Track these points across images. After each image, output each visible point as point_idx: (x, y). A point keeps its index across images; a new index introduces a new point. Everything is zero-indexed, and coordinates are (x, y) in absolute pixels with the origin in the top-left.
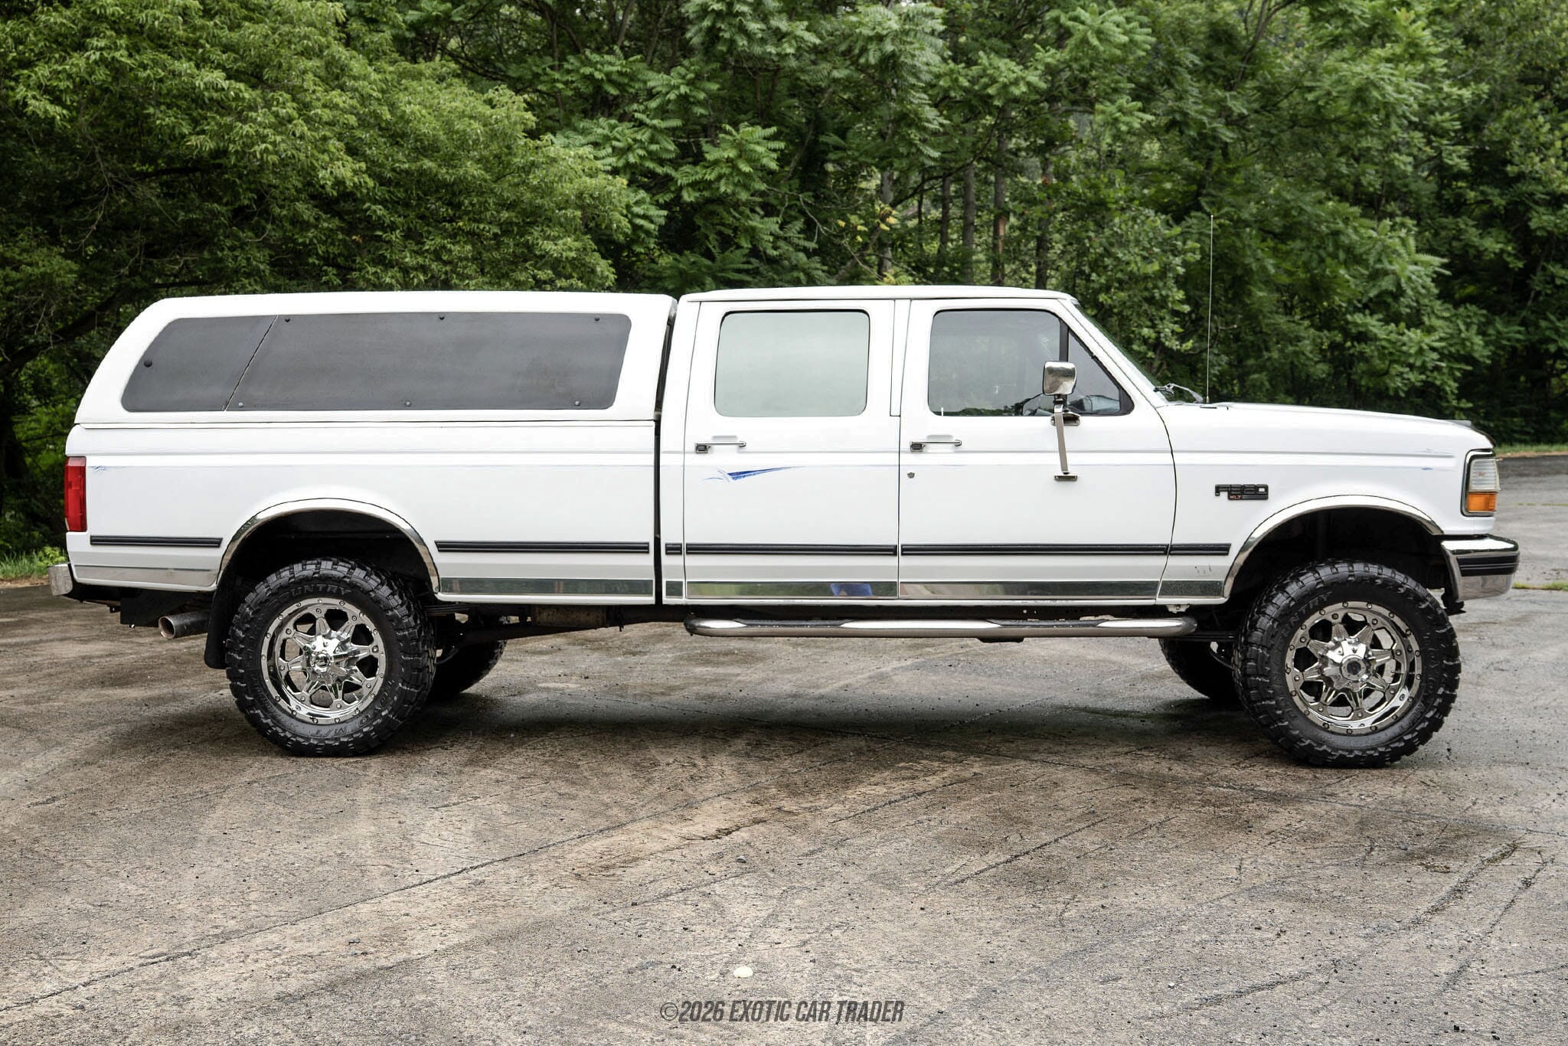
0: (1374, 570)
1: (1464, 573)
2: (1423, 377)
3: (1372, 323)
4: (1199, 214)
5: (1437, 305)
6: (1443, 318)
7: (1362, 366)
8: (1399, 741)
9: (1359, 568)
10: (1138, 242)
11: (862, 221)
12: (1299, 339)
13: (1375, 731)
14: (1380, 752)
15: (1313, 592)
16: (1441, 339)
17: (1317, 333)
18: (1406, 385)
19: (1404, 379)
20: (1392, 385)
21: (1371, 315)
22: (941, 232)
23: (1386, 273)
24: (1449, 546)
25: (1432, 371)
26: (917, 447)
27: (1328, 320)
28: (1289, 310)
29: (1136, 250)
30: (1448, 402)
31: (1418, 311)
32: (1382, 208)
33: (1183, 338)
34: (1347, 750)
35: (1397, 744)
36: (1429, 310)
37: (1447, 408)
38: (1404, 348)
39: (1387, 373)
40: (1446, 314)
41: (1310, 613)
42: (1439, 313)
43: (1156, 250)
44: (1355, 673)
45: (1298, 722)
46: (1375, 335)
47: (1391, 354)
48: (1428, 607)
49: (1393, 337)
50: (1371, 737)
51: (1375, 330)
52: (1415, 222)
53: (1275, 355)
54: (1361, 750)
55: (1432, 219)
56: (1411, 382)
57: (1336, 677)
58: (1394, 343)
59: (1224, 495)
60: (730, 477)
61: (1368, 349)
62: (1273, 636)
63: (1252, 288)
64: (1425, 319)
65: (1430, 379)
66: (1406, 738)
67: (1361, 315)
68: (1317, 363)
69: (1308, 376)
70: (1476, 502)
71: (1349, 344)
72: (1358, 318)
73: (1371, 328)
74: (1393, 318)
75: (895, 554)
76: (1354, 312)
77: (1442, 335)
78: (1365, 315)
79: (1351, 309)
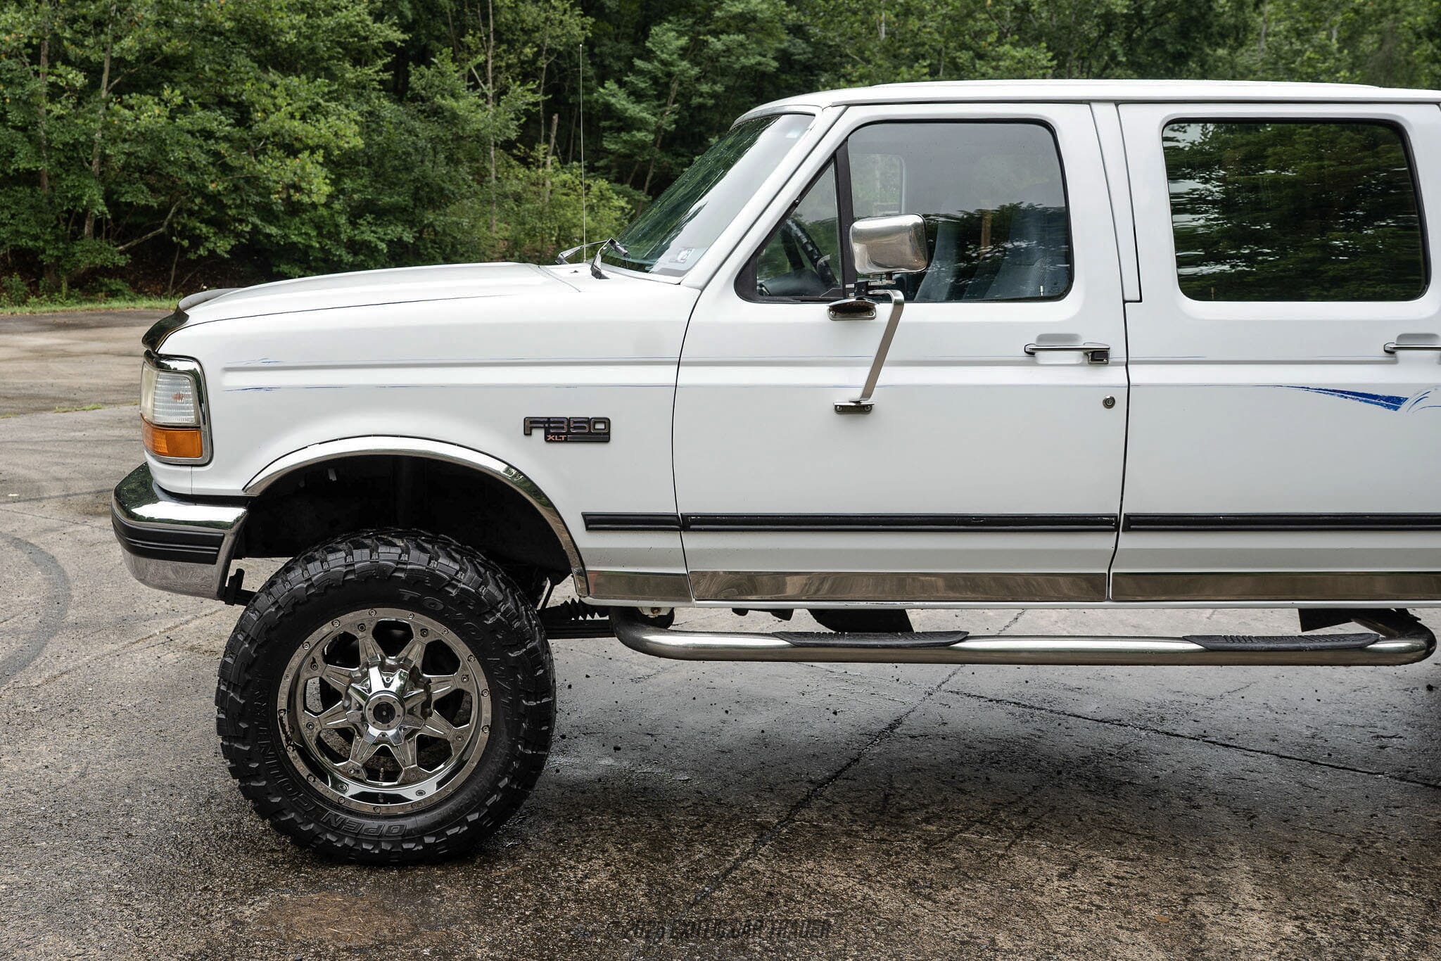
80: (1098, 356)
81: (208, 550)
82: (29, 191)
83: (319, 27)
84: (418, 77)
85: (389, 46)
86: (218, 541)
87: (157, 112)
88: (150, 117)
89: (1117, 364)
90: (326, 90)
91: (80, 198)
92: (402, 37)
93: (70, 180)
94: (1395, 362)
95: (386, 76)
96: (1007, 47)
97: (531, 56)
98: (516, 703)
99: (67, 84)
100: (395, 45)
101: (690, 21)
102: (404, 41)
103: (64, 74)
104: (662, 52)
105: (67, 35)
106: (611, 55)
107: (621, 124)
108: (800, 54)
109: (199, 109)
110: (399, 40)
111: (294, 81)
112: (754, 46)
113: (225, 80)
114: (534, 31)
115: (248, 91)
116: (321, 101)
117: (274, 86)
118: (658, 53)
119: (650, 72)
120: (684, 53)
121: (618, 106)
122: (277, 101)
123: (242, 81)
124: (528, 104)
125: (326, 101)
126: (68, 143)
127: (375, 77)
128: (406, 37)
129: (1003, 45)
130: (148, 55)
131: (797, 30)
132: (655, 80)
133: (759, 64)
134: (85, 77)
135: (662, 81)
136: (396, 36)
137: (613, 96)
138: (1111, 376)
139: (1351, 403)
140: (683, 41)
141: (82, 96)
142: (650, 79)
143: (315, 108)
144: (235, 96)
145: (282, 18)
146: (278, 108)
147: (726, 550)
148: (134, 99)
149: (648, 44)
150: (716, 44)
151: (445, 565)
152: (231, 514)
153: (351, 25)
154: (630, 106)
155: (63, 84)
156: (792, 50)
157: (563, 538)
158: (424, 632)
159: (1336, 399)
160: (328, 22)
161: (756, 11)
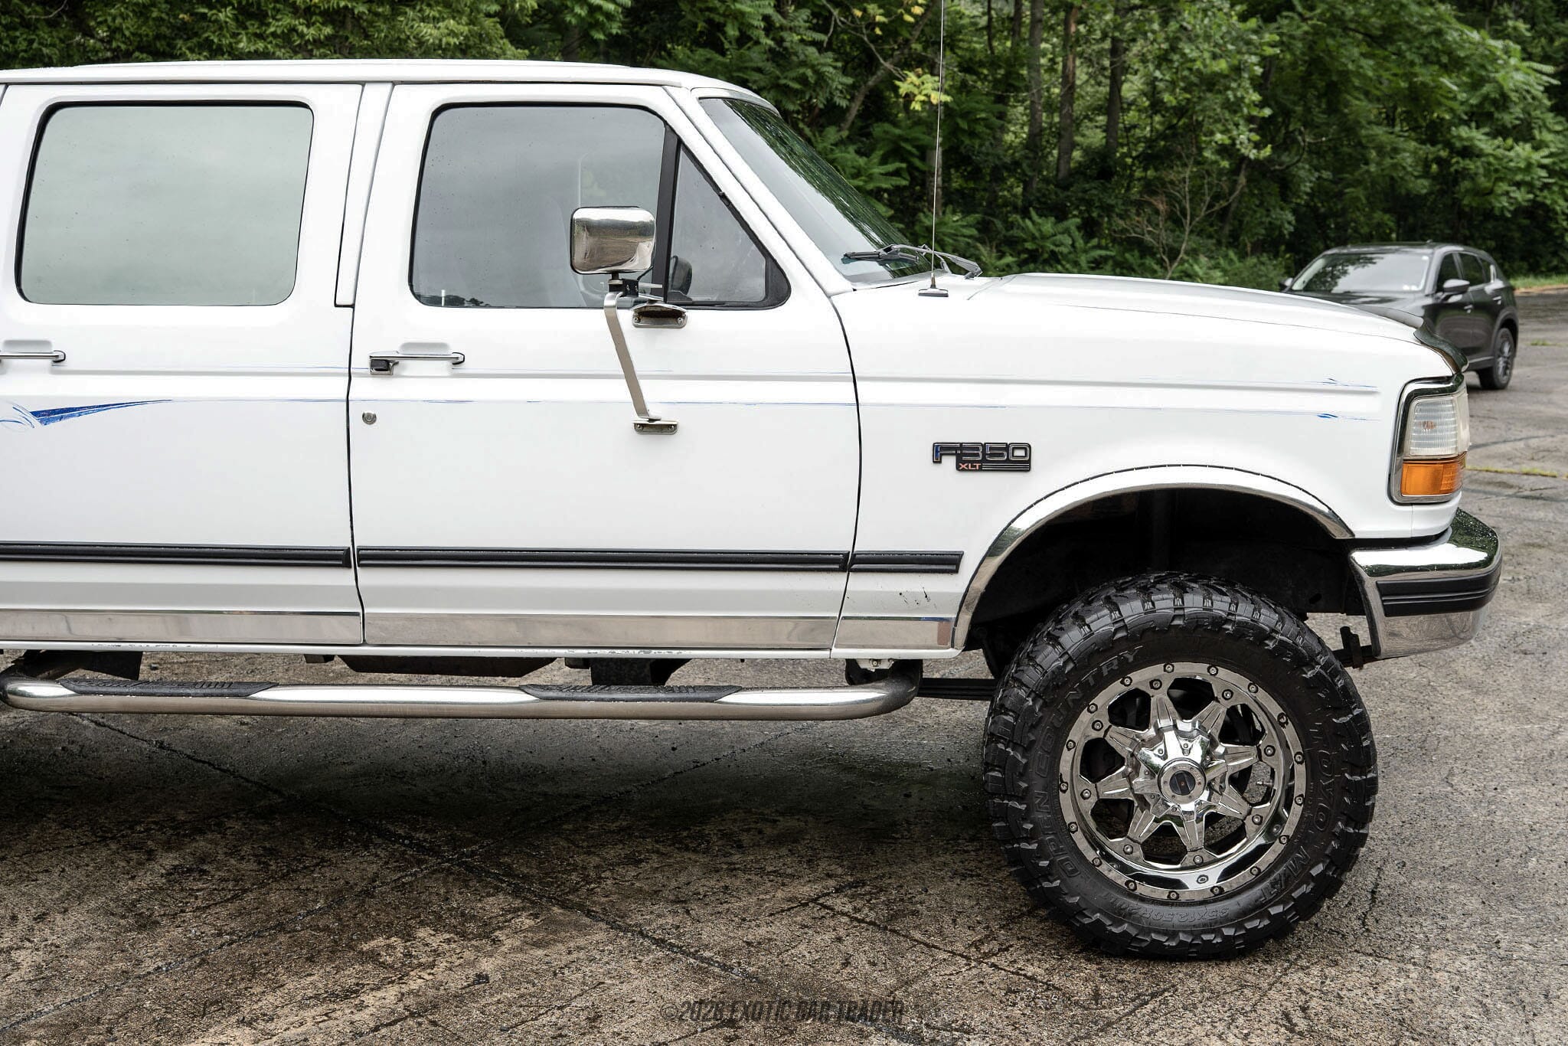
0: (1221, 605)
1: (1390, 611)
2: (1531, 196)
3: (1479, 138)
4: (1290, 14)
5: (1549, 117)
6: (1557, 132)
7: (1466, 184)
8: (1261, 917)
9: (1194, 602)
10: (1208, 37)
11: (881, 11)
12: (1396, 150)
13: (1219, 895)
14: (1226, 938)
15: (1105, 647)
16: (1551, 155)
17: (1418, 146)
18: (1512, 204)
19: (1511, 198)
20: (1498, 205)
21: (1478, 128)
22: (1013, 30)
23: (1489, 80)
24: (1363, 559)
25: (1541, 190)
26: (382, 366)
27: (1434, 133)
28: (1390, 121)
29: (1206, 46)
30: (1557, 223)
31: (1529, 124)
32: (1494, 10)
33: (1257, 146)
34: (1165, 933)
35: (1256, 923)
36: (1540, 123)
37: (1557, 229)
38: (1512, 164)
39: (1491, 192)
40: (1558, 128)
41: (1102, 683)
42: (1550, 126)
43: (1230, 47)
44: (1185, 791)
45: (1077, 881)
46: (1481, 150)
47: (1496, 171)
48: (1318, 675)
49: (1500, 152)
50: (1211, 907)
51: (1482, 145)
52: (1528, 26)
53: (1373, 168)
54: (1191, 933)
55: (1547, 23)
56: (1519, 203)
57: (1152, 796)
58: (1501, 159)
59: (949, 462)
60: (34, 420)
61: (1471, 165)
62: (1033, 727)
63: (1349, 97)
64: (1536, 132)
65: (1538, 199)
66: (1274, 911)
67: (1466, 128)
68: (1417, 177)
69: (1408, 194)
70: (1418, 476)
71: (1454, 160)
72: (1464, 131)
73: (1477, 143)
74: (1501, 132)
75: (347, 565)
76: (1460, 124)
77: (1553, 150)
78: (1470, 127)
79: (1456, 121)
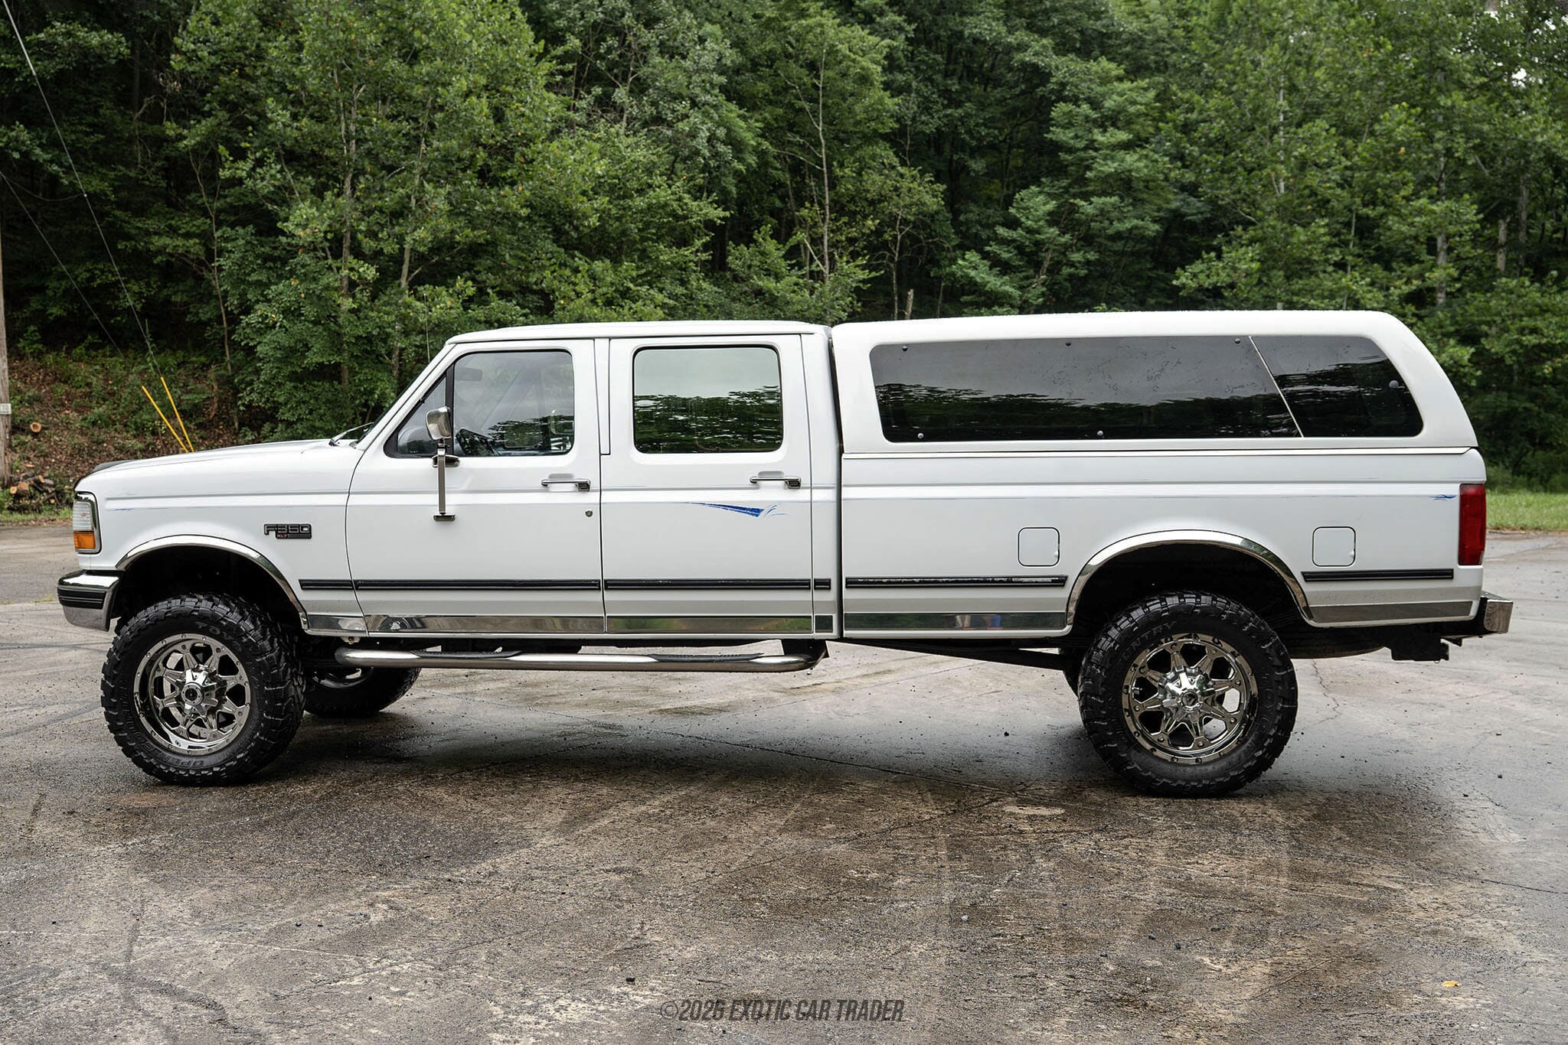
80: (584, 487)
81: (98, 601)
82: (327, 385)
83: (630, 208)
84: (738, 256)
85: (709, 224)
86: (103, 596)
87: (449, 303)
88: (441, 308)
89: (596, 491)
90: (634, 274)
91: (372, 392)
92: (722, 214)
93: (364, 374)
94: (758, 488)
95: (705, 256)
96: (1423, 201)
97: (873, 228)
98: (261, 689)
99: (360, 278)
100: (715, 223)
101: (1065, 183)
102: (724, 219)
103: (356, 267)
104: (1027, 218)
105: (363, 228)
106: (979, 222)
107: (983, 298)
108: (1192, 215)
109: (496, 298)
110: (719, 218)
111: (598, 266)
112: (1130, 208)
113: (527, 267)
114: (880, 201)
115: (547, 279)
116: (631, 285)
117: (576, 271)
118: (1023, 220)
119: (1014, 241)
120: (1053, 219)
121: (978, 280)
122: (577, 288)
123: (543, 268)
124: (860, 282)
125: (636, 286)
126: (361, 337)
127: (692, 257)
128: (728, 214)
129: (1419, 198)
130: (442, 246)
131: (1191, 189)
132: (1020, 249)
133: (1136, 227)
134: (377, 270)
135: (1027, 250)
136: (717, 214)
137: (975, 268)
138: (591, 498)
139: (729, 512)
140: (1052, 205)
141: (377, 288)
142: (1015, 248)
143: (625, 294)
144: (536, 283)
145: (581, 202)
146: (578, 295)
147: (381, 602)
148: (425, 290)
149: (1012, 210)
150: (1087, 208)
151: (221, 609)
152: (108, 581)
153: (666, 205)
154: (992, 279)
155: (355, 277)
156: (1184, 210)
157: (291, 597)
158: (218, 650)
159: (721, 510)
160: (639, 202)
161: (1130, 171)
